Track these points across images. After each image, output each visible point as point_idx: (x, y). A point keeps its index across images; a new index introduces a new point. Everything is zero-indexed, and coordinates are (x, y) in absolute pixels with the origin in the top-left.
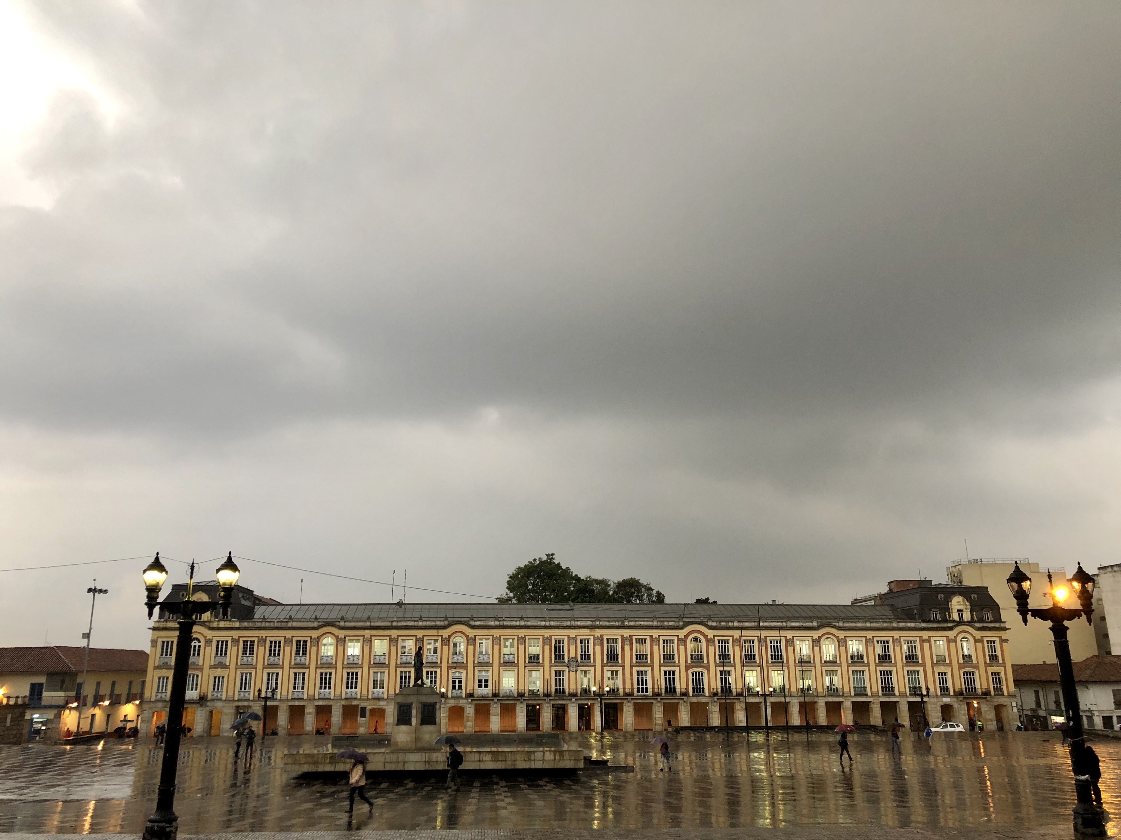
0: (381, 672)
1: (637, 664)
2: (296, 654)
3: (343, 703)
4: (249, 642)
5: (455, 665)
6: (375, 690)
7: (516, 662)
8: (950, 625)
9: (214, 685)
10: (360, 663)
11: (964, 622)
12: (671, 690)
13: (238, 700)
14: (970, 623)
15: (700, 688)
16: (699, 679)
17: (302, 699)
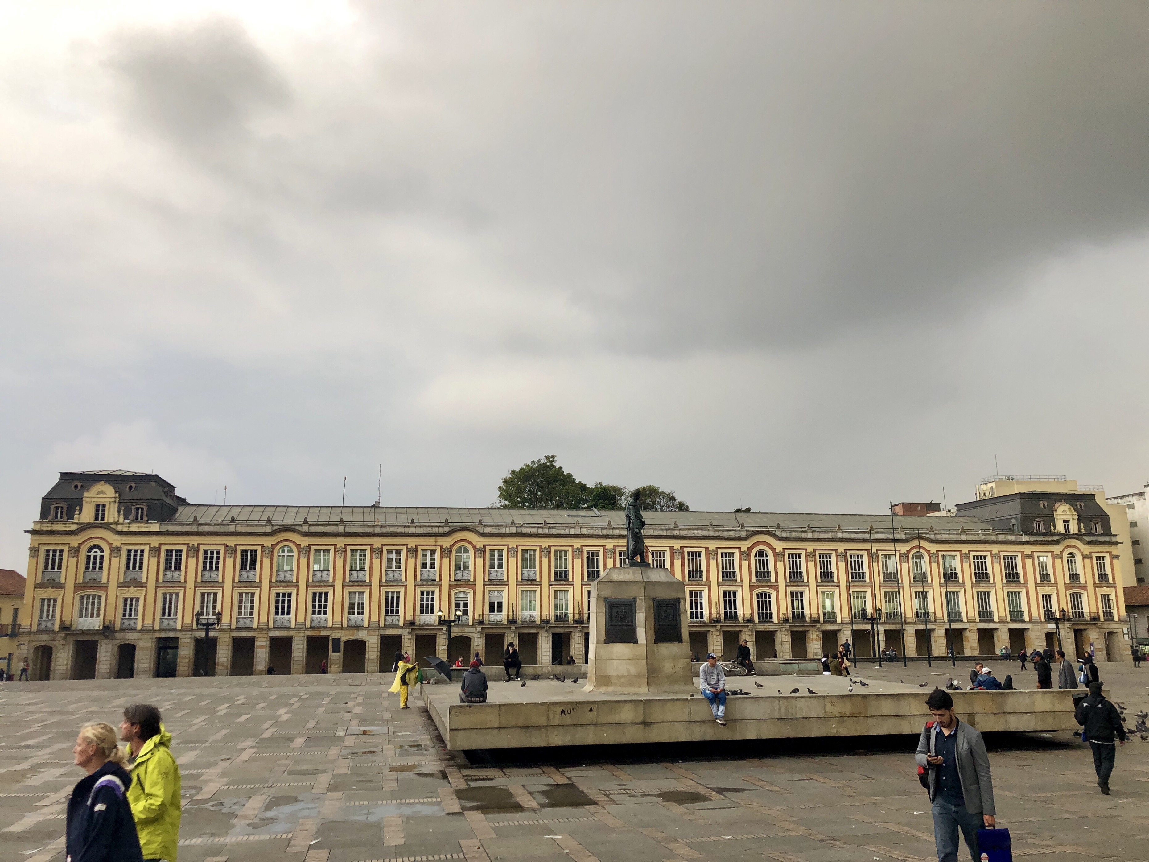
0: (359, 593)
1: (690, 583)
2: (242, 568)
3: (309, 633)
4: (174, 552)
5: (459, 583)
6: (352, 616)
7: (538, 579)
8: (1055, 538)
9: (125, 610)
10: (331, 580)
11: (1071, 535)
12: (731, 615)
13: (160, 630)
14: (1078, 536)
15: (767, 613)
16: (766, 601)
17: (251, 629)
